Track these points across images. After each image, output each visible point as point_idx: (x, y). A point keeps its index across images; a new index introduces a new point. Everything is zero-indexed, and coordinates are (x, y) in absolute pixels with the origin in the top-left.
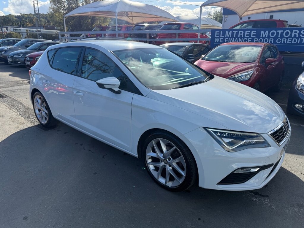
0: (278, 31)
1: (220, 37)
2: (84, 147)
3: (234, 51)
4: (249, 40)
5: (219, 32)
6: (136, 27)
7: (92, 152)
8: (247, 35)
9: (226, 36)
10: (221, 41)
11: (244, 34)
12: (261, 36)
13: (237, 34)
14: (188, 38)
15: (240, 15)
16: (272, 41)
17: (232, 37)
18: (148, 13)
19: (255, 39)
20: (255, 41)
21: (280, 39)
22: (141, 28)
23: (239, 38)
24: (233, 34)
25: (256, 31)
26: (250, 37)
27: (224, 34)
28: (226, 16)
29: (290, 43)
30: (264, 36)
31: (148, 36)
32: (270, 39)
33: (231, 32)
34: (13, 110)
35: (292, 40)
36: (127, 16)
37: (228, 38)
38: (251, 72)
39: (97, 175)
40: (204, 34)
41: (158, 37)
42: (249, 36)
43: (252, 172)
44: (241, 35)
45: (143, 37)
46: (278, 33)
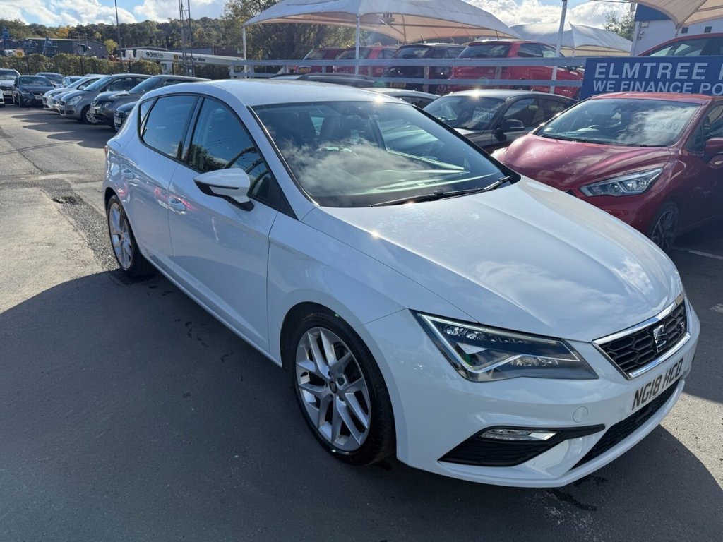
1: (607, 79)
2: (191, 330)
3: (645, 115)
4: (685, 88)
5: (605, 64)
6: (405, 49)
7: (203, 344)
8: (681, 74)
9: (624, 76)
10: (610, 88)
11: (673, 72)
12: (721, 78)
13: (655, 70)
14: (529, 79)
15: (680, 20)
17: (641, 77)
18: (438, 17)
19: (702, 85)
20: (702, 89)
22: (416, 52)
23: (659, 80)
24: (643, 70)
25: (706, 64)
26: (689, 80)
27: (618, 70)
28: (645, 24)
31: (428, 73)
33: (637, 66)
34: (81, 232)
36: (389, 24)
37: (630, 80)
38: (654, 171)
39: (188, 399)
40: (574, 68)
41: (453, 75)
42: (686, 77)
43: (534, 440)
44: (664, 75)
45: (417, 75)
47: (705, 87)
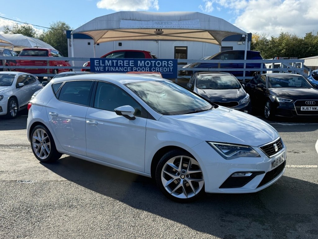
0: (151, 61)
1: (100, 66)
4: (128, 69)
5: (98, 61)
8: (126, 64)
9: (106, 65)
10: (102, 69)
11: (123, 63)
12: (139, 66)
13: (117, 63)
16: (148, 70)
17: (113, 66)
19: (134, 68)
20: (134, 70)
21: (155, 68)
24: (113, 63)
25: (133, 61)
26: (129, 66)
27: (104, 63)
29: (162, 71)
30: (141, 65)
32: (146, 68)
33: (110, 61)
35: (163, 69)
37: (109, 66)
42: (128, 65)
44: (120, 65)
46: (152, 63)
47: (135, 69)
